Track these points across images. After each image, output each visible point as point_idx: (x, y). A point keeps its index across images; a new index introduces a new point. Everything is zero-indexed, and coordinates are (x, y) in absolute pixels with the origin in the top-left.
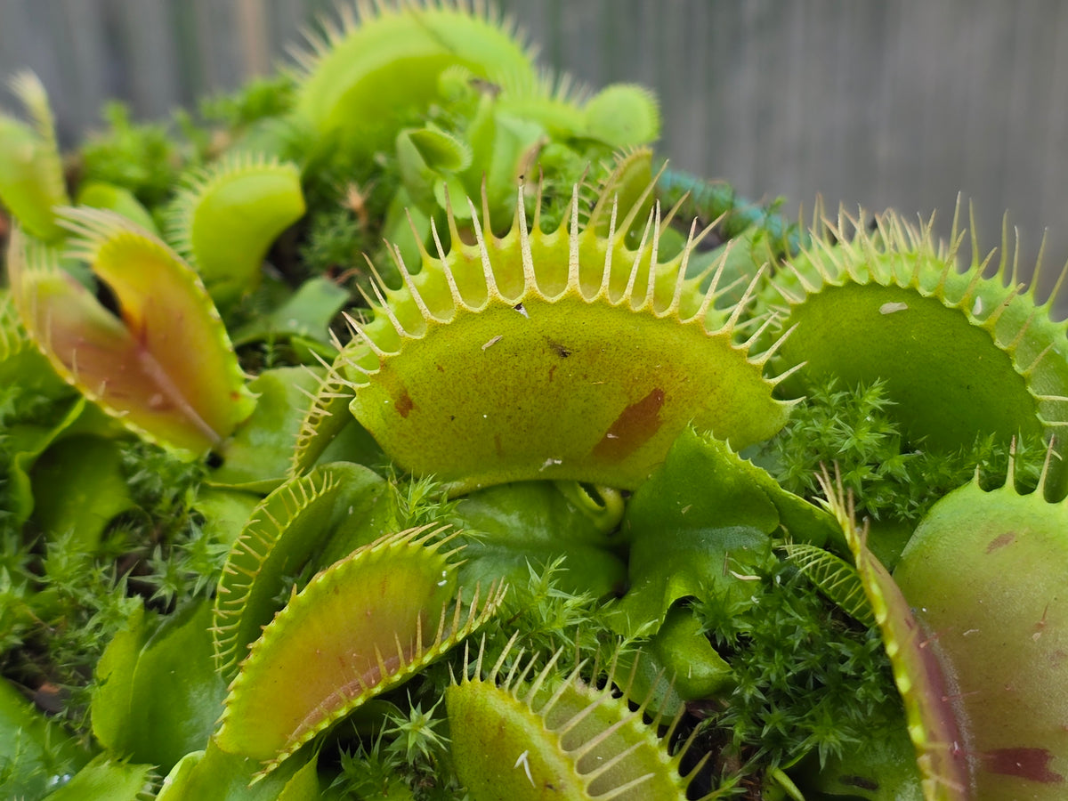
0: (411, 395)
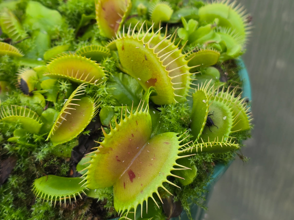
0: (124, 47)
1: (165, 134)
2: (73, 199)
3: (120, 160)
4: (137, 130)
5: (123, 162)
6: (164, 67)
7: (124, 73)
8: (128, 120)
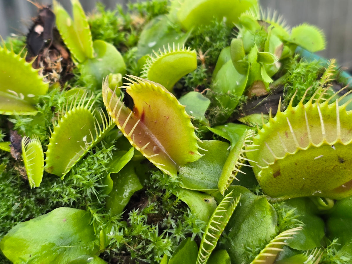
0: (281, 172)
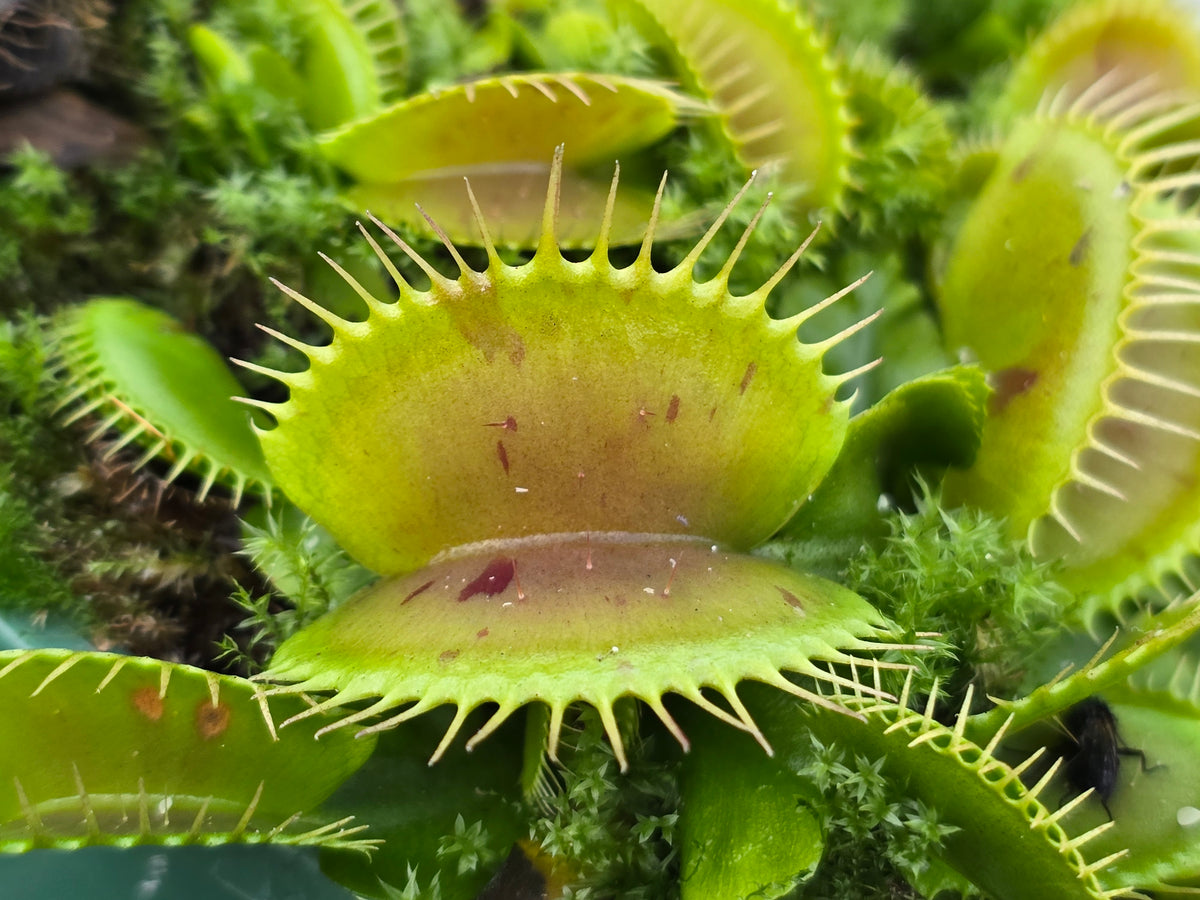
1: (830, 584)
2: (161, 466)
3: (510, 456)
4: (714, 410)
5: (519, 490)
6: (1121, 335)
7: (929, 304)
8: (714, 308)
